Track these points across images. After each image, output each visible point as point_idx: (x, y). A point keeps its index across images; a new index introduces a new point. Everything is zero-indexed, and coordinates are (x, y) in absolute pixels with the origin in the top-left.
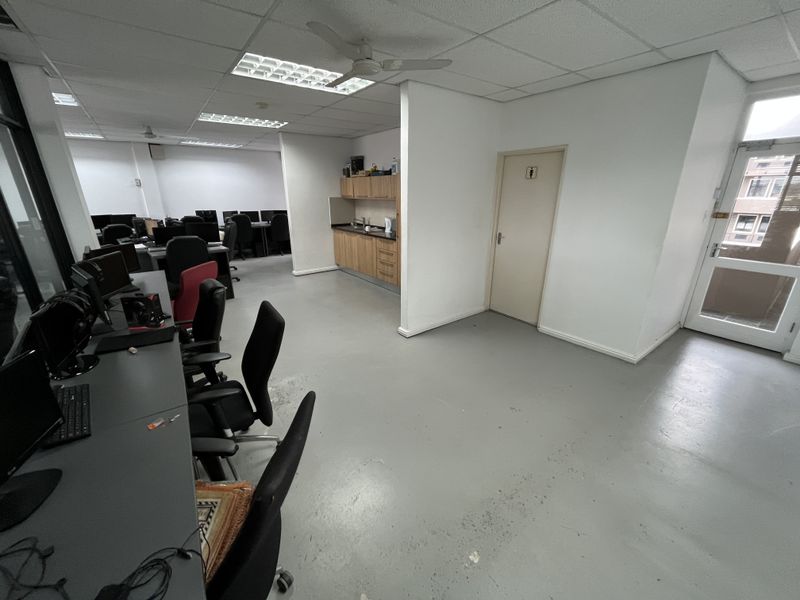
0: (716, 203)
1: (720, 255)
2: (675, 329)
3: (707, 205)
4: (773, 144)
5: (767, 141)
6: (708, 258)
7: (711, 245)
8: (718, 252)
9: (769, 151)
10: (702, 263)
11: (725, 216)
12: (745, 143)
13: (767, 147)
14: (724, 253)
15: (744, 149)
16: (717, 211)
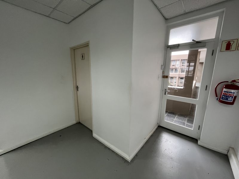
0: (163, 72)
1: (168, 94)
2: (156, 127)
3: (159, 73)
4: (179, 46)
5: (176, 45)
6: (164, 95)
7: (164, 90)
8: (167, 93)
9: (178, 49)
10: (162, 98)
11: (167, 77)
12: (170, 46)
13: (177, 47)
14: (169, 93)
15: (169, 48)
16: (164, 75)
